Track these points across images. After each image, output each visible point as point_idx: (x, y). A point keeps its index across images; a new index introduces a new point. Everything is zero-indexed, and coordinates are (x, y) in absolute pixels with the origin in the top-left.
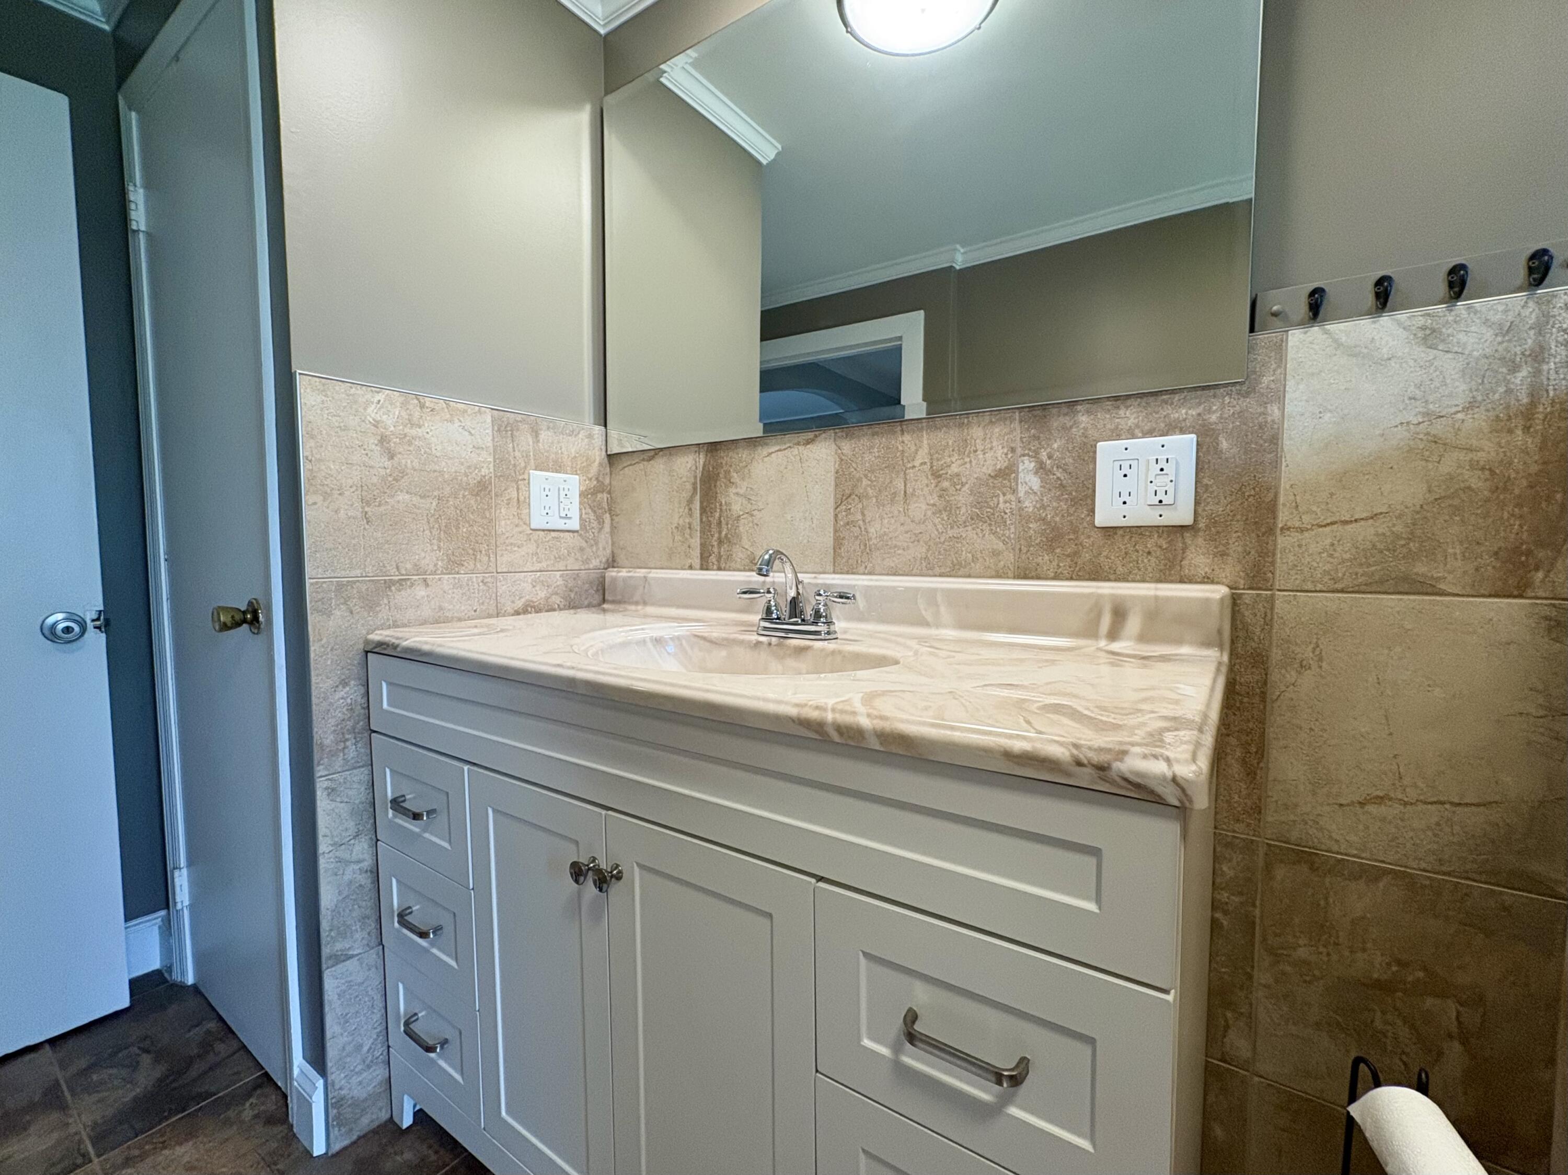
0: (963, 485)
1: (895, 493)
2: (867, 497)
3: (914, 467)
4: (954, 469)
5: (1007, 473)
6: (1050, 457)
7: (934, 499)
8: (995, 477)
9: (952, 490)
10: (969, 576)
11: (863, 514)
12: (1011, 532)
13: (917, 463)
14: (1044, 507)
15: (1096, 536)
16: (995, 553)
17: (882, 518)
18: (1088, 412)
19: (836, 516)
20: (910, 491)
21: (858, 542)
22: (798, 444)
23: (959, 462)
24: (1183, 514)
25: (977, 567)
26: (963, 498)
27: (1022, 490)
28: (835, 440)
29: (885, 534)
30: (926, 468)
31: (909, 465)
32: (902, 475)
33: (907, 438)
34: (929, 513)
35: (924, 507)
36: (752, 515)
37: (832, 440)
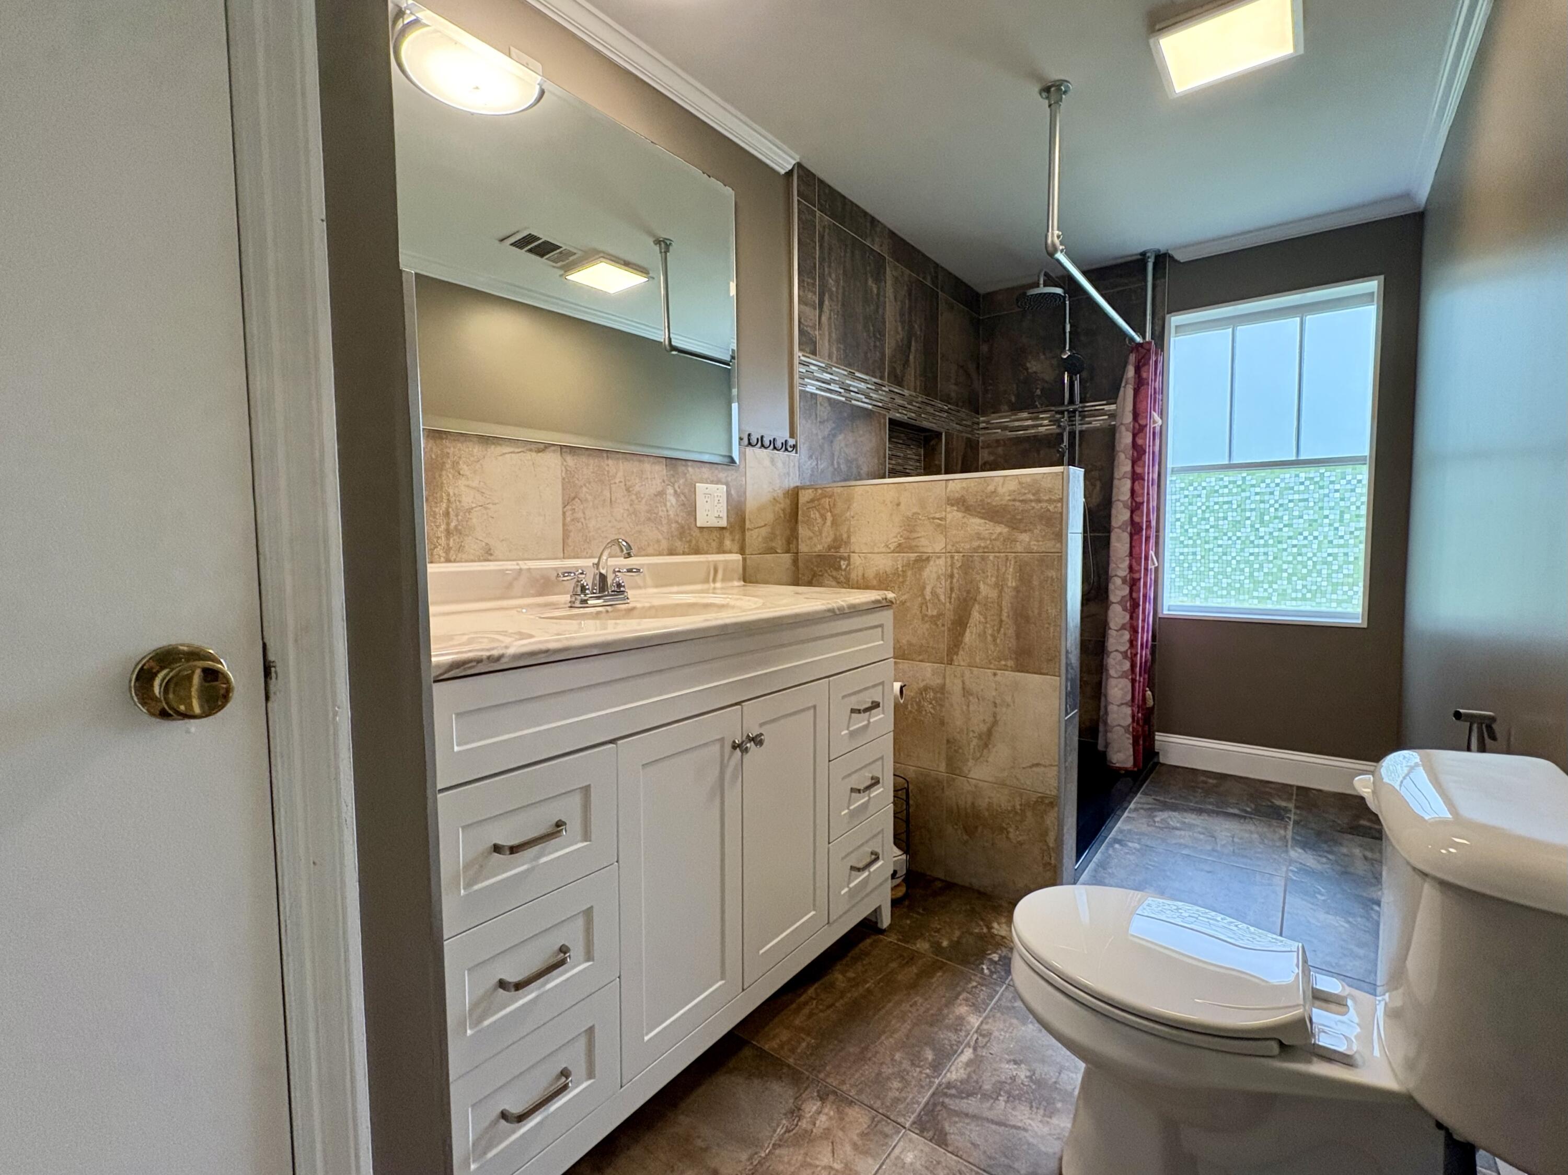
0: (642, 498)
1: (604, 500)
2: (586, 500)
3: (615, 483)
4: (637, 488)
5: (661, 494)
6: (679, 488)
7: (627, 506)
8: (656, 495)
9: (636, 501)
10: (647, 556)
11: (584, 513)
12: (665, 529)
13: (617, 481)
14: (677, 515)
15: (697, 531)
16: (658, 541)
17: (597, 517)
18: (692, 466)
19: (564, 513)
20: (613, 499)
21: (580, 534)
22: (531, 450)
23: (640, 484)
24: (723, 523)
25: (650, 550)
26: (642, 507)
27: (668, 504)
28: (561, 453)
29: (599, 528)
30: (622, 484)
31: (612, 482)
32: (608, 487)
33: (610, 462)
34: (625, 515)
35: (622, 511)
36: (486, 508)
37: (559, 453)
